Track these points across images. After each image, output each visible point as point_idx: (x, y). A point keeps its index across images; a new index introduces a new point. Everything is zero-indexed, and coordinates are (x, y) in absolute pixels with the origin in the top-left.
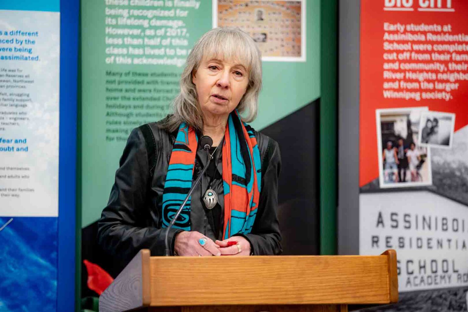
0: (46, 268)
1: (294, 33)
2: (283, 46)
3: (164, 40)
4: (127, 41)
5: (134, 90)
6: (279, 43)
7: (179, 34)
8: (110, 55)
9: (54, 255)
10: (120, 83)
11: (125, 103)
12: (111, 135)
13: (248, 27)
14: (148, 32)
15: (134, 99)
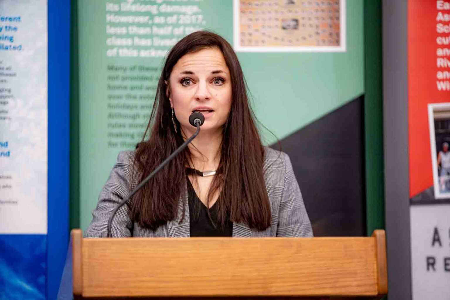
0: (32, 295)
1: (331, 18)
2: (318, 33)
3: (176, 30)
4: (132, 30)
5: (141, 88)
6: (313, 30)
7: (194, 21)
8: (112, 47)
9: (41, 280)
10: (124, 79)
11: (131, 102)
12: (114, 140)
13: (276, 12)
14: (157, 20)
15: (141, 98)
